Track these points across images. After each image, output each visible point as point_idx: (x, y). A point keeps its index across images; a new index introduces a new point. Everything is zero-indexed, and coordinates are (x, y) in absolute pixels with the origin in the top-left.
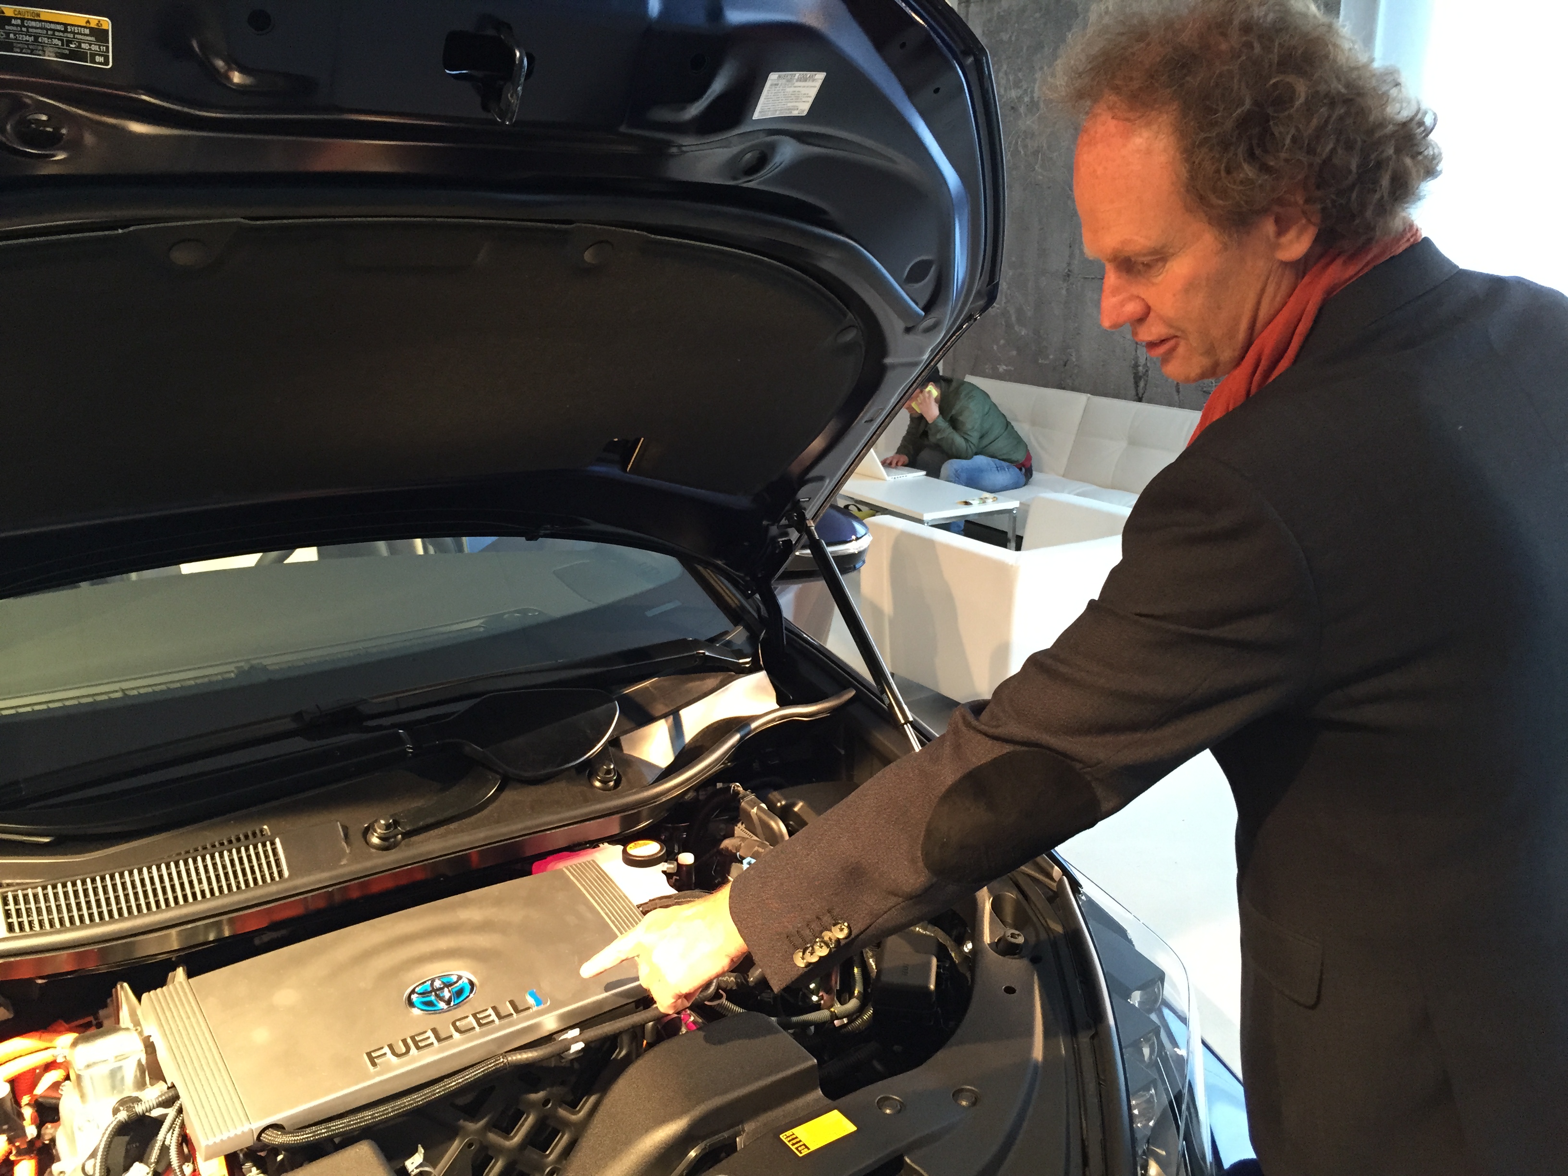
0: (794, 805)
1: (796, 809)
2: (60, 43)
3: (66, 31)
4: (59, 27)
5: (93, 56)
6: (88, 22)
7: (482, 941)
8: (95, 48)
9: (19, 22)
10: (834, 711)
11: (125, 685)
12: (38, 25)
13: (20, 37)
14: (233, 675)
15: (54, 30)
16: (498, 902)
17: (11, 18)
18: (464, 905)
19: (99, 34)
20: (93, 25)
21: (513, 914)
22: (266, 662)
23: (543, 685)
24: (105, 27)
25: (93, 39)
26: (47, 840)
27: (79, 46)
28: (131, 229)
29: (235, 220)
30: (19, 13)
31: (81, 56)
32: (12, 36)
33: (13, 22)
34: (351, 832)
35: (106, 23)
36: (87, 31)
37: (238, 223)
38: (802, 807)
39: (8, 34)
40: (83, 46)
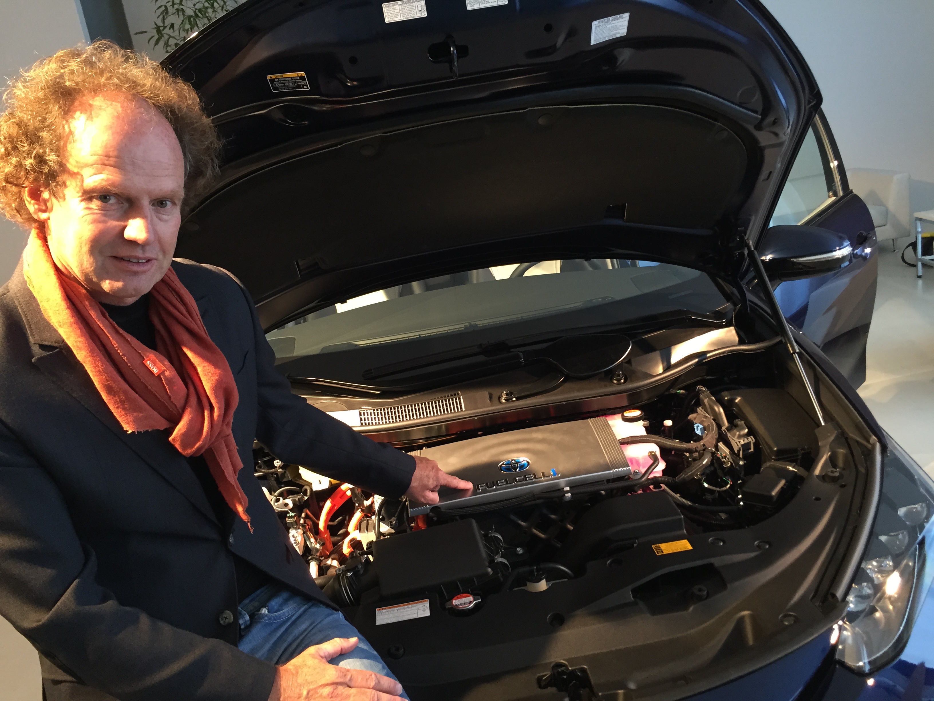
0: (736, 399)
1: (737, 401)
2: (291, 84)
3: (292, 80)
4: (290, 79)
5: (303, 86)
6: (298, 75)
7: (539, 447)
8: (303, 83)
9: (277, 80)
10: (768, 348)
11: (421, 333)
12: (284, 79)
13: (279, 85)
14: (463, 329)
15: (289, 80)
16: (552, 432)
17: (274, 79)
18: (536, 431)
19: (302, 78)
20: (300, 76)
21: (557, 437)
22: (477, 323)
23: (600, 333)
24: (303, 76)
25: (301, 80)
26: (378, 392)
27: (298, 84)
28: (343, 145)
29: (380, 135)
30: (277, 77)
31: (299, 87)
32: (277, 85)
33: (276, 80)
34: (494, 396)
35: (303, 74)
36: (299, 78)
37: (381, 135)
38: (740, 400)
39: (276, 85)
40: (299, 83)
